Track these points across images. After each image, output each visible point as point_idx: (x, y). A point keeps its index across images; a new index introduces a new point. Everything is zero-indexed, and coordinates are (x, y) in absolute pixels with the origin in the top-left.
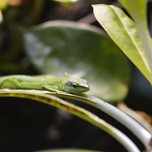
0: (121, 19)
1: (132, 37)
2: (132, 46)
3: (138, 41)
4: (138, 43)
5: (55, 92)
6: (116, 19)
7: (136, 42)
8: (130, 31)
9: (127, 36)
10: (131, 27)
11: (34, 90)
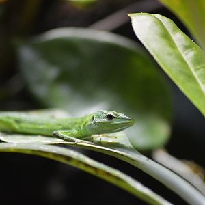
0: (172, 35)
1: (188, 62)
2: (190, 77)
3: (198, 69)
4: (199, 72)
5: (73, 141)
6: (166, 35)
7: (195, 70)
8: (186, 54)
9: (183, 61)
10: (187, 48)
11: (40, 137)
